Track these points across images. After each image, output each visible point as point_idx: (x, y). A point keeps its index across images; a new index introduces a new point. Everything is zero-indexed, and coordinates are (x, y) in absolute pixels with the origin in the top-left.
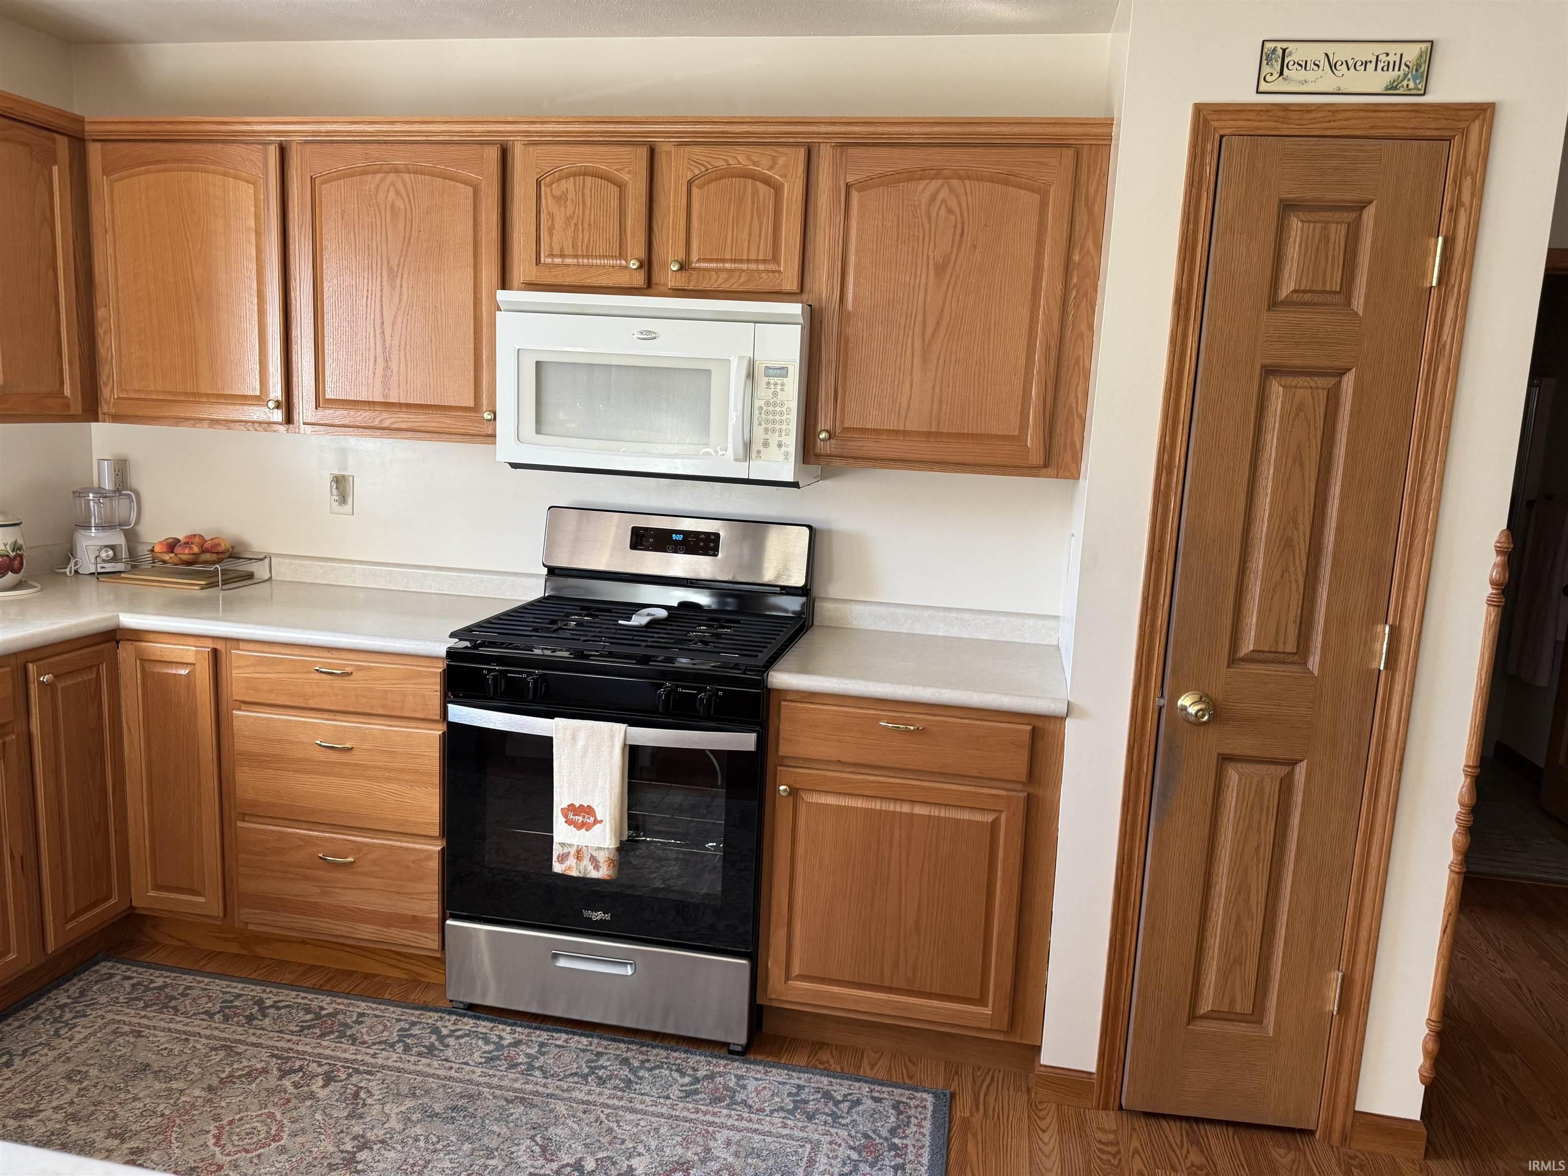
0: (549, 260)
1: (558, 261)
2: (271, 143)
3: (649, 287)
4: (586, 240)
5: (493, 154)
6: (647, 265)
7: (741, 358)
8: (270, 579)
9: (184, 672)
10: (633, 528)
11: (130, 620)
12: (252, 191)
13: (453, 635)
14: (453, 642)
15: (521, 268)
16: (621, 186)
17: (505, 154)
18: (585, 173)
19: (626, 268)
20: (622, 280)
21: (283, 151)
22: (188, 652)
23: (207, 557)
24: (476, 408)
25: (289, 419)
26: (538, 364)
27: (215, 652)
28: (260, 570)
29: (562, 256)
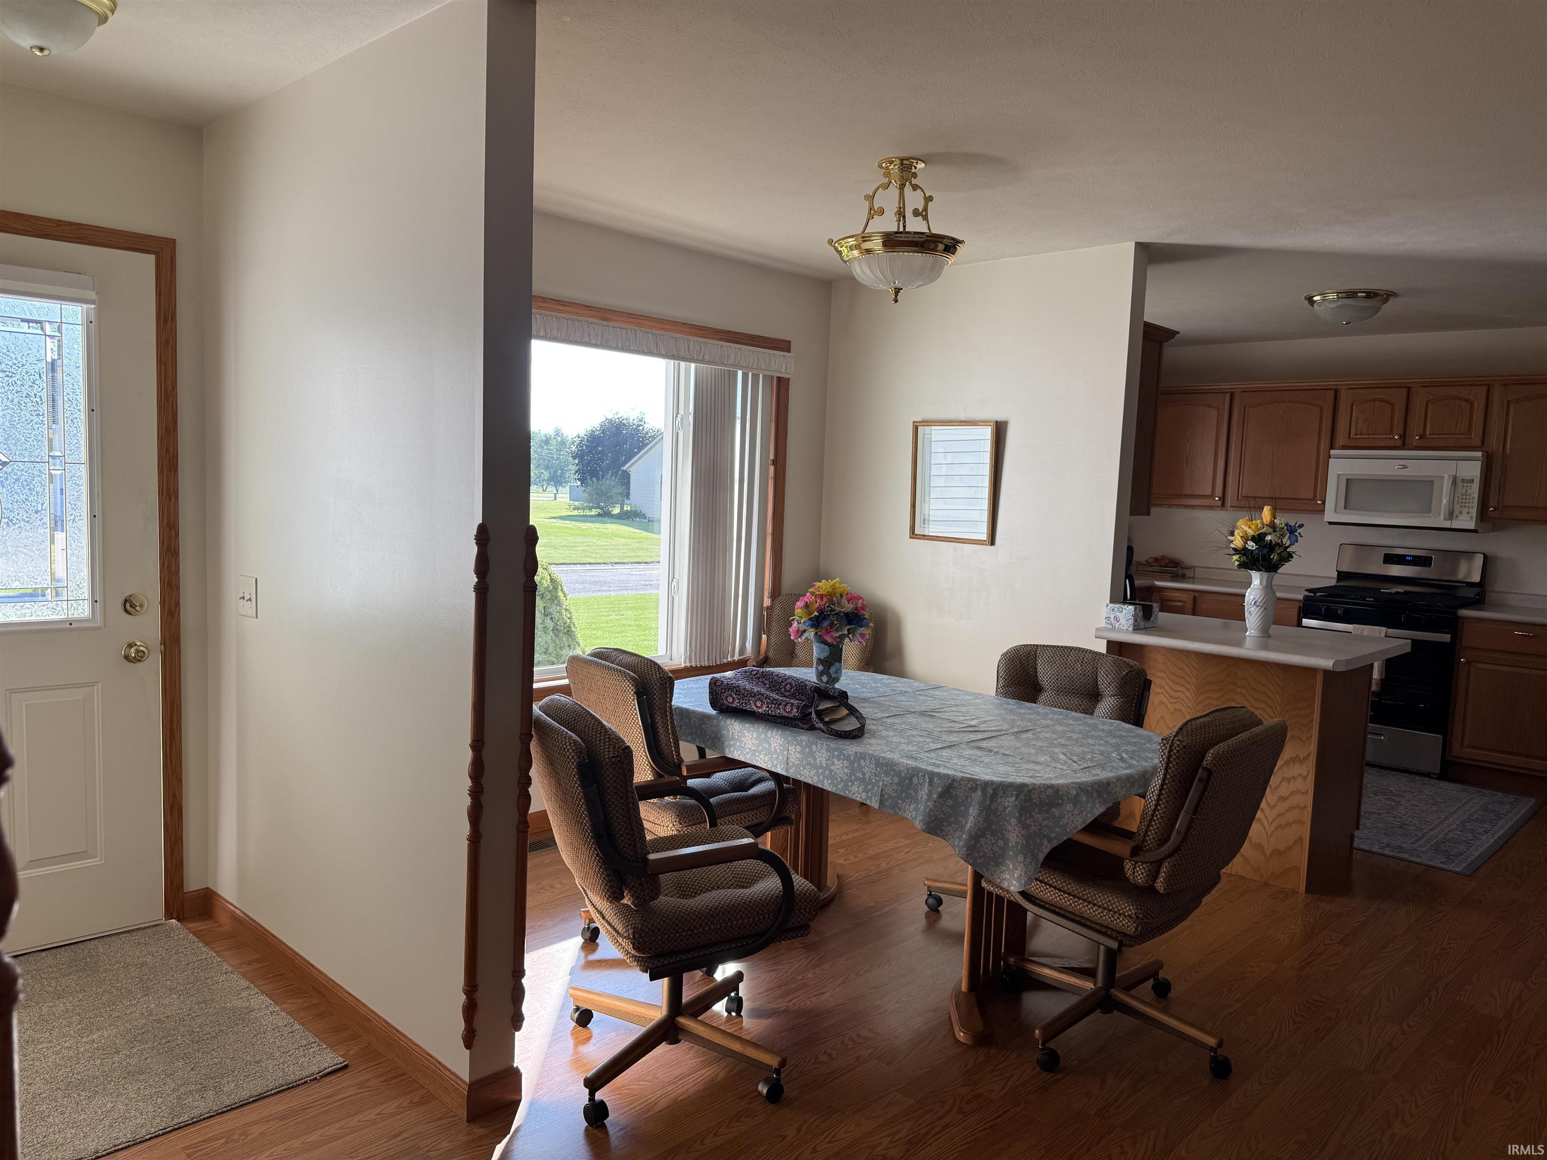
0: (1355, 436)
1: (1359, 436)
2: (1228, 392)
3: (1403, 446)
4: (1374, 427)
5: (1331, 394)
6: (1403, 437)
7: (1449, 475)
8: (1194, 577)
9: (1180, 604)
10: (1385, 554)
11: (1159, 583)
12: (1216, 413)
13: (1306, 590)
14: (1307, 593)
15: (1341, 439)
16: (1393, 405)
17: (1336, 392)
18: (1375, 400)
19: (1394, 438)
20: (1389, 443)
21: (1232, 395)
22: (1184, 596)
23: (1171, 565)
24: (1315, 499)
25: (1223, 505)
26: (1347, 480)
27: (1195, 597)
28: (1189, 573)
29: (1361, 434)
